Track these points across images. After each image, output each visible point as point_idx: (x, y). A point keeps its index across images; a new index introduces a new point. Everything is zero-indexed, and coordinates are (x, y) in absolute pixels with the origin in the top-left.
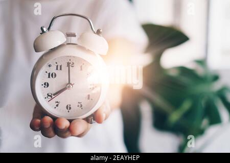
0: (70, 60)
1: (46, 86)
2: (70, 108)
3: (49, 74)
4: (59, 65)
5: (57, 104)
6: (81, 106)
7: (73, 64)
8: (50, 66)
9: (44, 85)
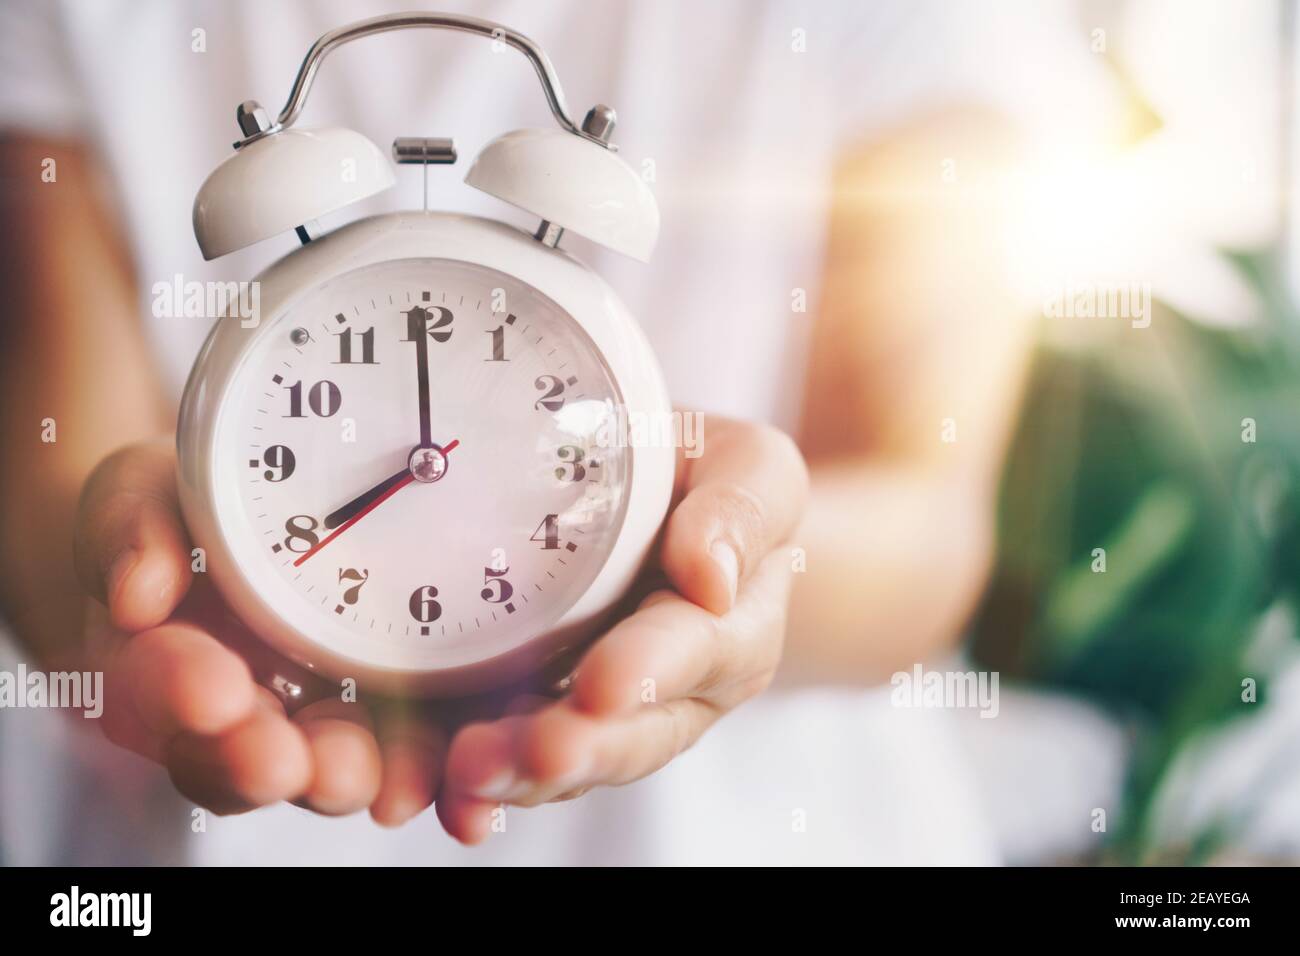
0: (426, 296)
1: (278, 472)
2: (435, 611)
3: (296, 391)
4: (358, 329)
5: (350, 583)
6: (507, 590)
7: (447, 317)
8: (297, 337)
9: (264, 467)
